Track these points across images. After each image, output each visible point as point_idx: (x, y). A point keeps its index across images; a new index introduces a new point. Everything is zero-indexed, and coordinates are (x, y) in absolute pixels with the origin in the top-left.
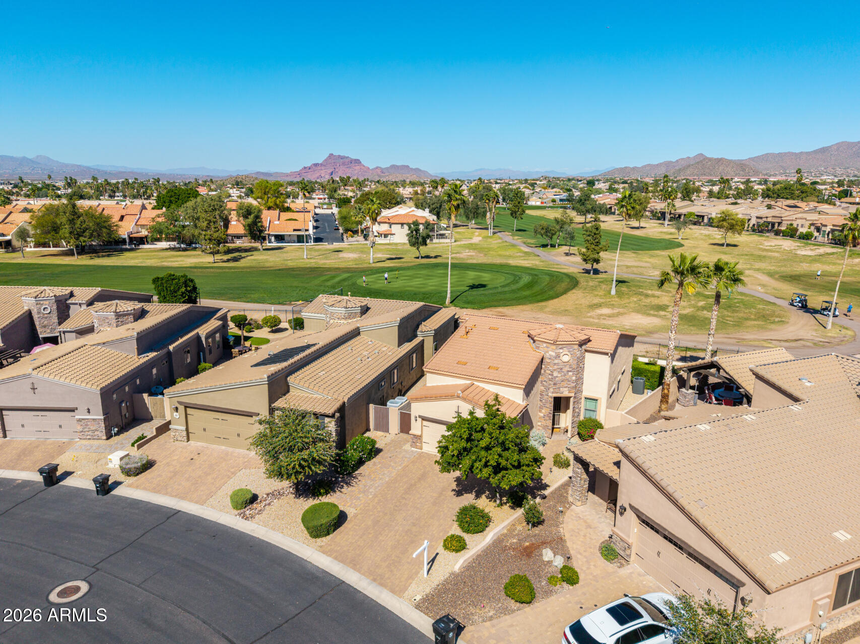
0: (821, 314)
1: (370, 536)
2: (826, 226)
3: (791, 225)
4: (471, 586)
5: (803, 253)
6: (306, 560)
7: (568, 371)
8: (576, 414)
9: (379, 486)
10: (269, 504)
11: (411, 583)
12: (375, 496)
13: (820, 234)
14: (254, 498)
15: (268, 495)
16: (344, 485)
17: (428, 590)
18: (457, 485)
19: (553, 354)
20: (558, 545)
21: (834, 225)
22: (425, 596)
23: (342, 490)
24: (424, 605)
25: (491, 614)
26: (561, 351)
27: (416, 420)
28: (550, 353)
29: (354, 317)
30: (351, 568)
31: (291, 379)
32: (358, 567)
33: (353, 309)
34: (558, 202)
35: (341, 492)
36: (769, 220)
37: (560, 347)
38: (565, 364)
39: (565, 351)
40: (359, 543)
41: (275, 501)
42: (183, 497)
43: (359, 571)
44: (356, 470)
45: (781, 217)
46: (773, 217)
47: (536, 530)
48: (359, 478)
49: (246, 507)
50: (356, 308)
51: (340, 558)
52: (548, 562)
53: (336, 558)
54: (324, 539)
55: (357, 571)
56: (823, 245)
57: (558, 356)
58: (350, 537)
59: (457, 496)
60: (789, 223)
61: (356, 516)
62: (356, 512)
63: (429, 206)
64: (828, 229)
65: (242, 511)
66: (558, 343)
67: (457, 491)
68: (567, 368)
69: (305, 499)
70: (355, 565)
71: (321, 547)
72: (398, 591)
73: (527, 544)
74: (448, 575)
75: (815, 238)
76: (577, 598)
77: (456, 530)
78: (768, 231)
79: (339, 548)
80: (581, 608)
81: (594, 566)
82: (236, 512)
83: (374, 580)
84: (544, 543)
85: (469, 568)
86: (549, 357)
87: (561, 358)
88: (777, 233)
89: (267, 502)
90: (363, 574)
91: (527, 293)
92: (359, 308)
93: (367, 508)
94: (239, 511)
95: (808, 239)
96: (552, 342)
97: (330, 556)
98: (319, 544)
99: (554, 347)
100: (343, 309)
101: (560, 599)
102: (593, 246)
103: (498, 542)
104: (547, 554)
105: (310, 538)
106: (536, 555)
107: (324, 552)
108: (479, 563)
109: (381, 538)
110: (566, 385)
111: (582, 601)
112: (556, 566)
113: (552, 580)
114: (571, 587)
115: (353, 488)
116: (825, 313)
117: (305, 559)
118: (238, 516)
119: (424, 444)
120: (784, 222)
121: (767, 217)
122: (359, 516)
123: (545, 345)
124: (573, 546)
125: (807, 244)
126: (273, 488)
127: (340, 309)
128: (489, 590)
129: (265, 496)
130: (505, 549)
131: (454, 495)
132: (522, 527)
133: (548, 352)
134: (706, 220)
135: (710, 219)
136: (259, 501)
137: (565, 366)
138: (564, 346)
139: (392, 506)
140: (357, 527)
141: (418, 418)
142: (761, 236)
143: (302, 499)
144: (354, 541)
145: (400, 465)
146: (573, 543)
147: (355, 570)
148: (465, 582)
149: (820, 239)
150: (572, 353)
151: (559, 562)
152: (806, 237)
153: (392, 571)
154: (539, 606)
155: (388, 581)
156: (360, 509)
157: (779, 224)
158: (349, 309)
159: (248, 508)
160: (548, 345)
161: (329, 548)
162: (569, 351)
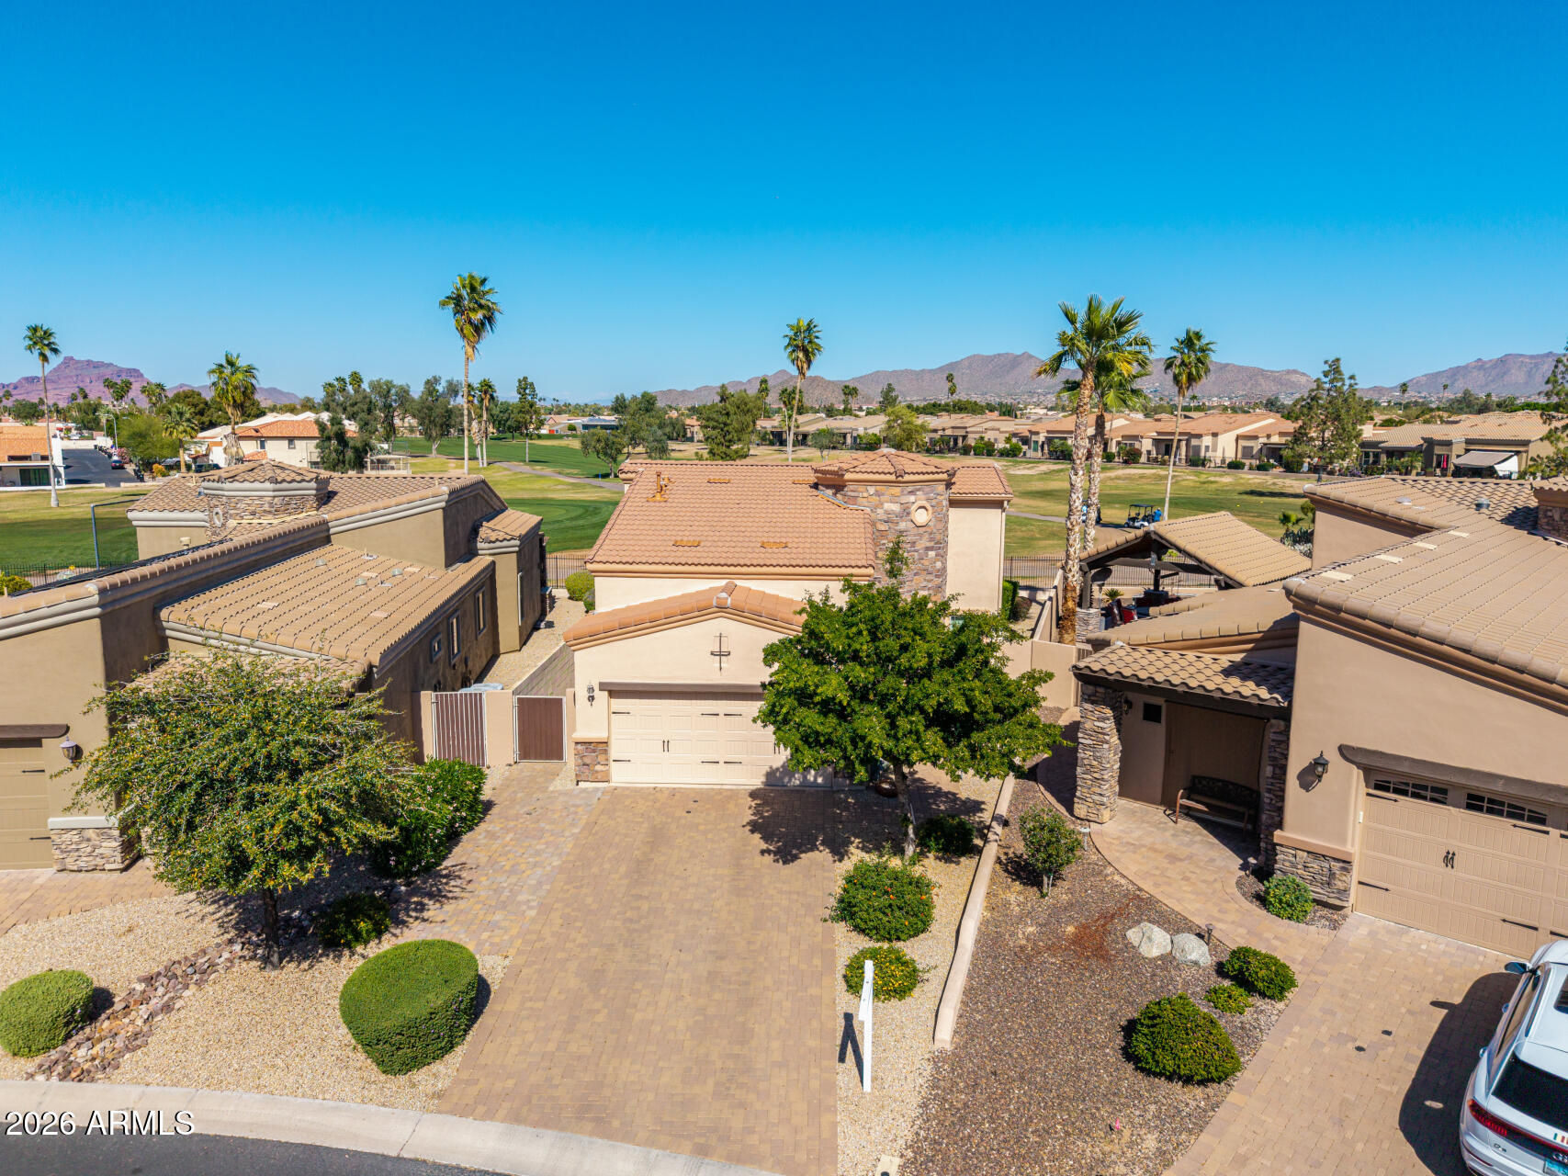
0: (1129, 526)
1: (599, 1018)
2: (1037, 433)
3: (982, 438)
4: (1022, 1079)
5: (1018, 472)
6: (399, 1159)
7: (928, 549)
9: (540, 883)
10: (167, 1008)
11: (835, 1125)
12: (545, 909)
13: (1029, 448)
14: (98, 1003)
15: (150, 980)
16: (426, 901)
17: (905, 1132)
18: (766, 838)
19: (895, 508)
20: (1142, 907)
21: (1048, 432)
22: (910, 1154)
23: (426, 915)
25: (1151, 1142)
26: (912, 498)
27: (591, 698)
28: (887, 506)
29: (299, 509)
30: (592, 1134)
31: (172, 616)
32: (616, 1123)
33: (295, 485)
35: (424, 920)
36: (949, 432)
37: (910, 489)
38: (921, 530)
39: (919, 499)
40: (573, 1048)
41: (186, 993)
43: (627, 1135)
44: (445, 858)
45: (965, 428)
46: (953, 428)
47: (1059, 894)
48: (464, 874)
49: (68, 1037)
50: (304, 485)
52: (1162, 957)
53: (516, 1118)
54: (437, 1067)
55: (623, 1140)
56: (1038, 461)
57: (906, 512)
58: (530, 1037)
59: (784, 863)
60: (977, 436)
61: (513, 973)
62: (507, 962)
63: (345, 409)
64: (1041, 438)
65: (54, 1055)
66: (907, 478)
67: (775, 853)
68: (924, 543)
69: (305, 965)
70: (598, 1120)
71: (439, 1095)
72: (810, 1164)
73: (1070, 929)
74: (929, 1068)
75: (1025, 453)
76: (1324, 1029)
77: (853, 941)
78: (950, 450)
79: (510, 1083)
80: (1360, 1049)
81: (1276, 937)
82: (30, 1065)
83: (702, 1151)
84: (1110, 918)
86: (885, 517)
87: (912, 517)
88: (966, 451)
89: (155, 1003)
90: (650, 1143)
92: (313, 484)
93: (538, 945)
94: (38, 1060)
95: (1015, 455)
96: (893, 478)
97: (489, 1116)
98: (430, 1090)
99: (896, 490)
100: (268, 485)
101: (1286, 1044)
102: (724, 449)
105: (383, 1077)
106: (1119, 952)
107: (463, 1111)
108: (990, 1010)
109: (638, 1016)
110: (924, 584)
111: (1344, 1031)
112: (1196, 963)
113: (1218, 999)
114: (1280, 1005)
115: (462, 904)
116: (1136, 524)
117: (393, 1154)
118: (40, 1078)
119: (613, 764)
120: (970, 435)
121: (944, 430)
122: (525, 971)
123: (872, 490)
125: (1017, 462)
126: (165, 958)
127: (257, 485)
128: (1084, 1075)
129: (140, 987)
130: (1025, 957)
131: (777, 861)
132: (1019, 895)
133: (880, 505)
134: (849, 440)
135: (855, 439)
136: (118, 1006)
137: (921, 535)
138: (918, 486)
139: (618, 923)
140: (540, 1005)
141: (597, 693)
142: (942, 457)
143: (292, 965)
144: (551, 1047)
145: (573, 825)
146: (1178, 900)
147: (608, 1135)
148: (995, 1073)
149: (1030, 453)
150: (934, 502)
151: (1197, 952)
152: (1011, 453)
153: (742, 1105)
155: (753, 1140)
156: (519, 952)
157: (964, 437)
158: (285, 485)
159: (76, 1038)
160: (880, 488)
161: (473, 1091)
162: (928, 499)
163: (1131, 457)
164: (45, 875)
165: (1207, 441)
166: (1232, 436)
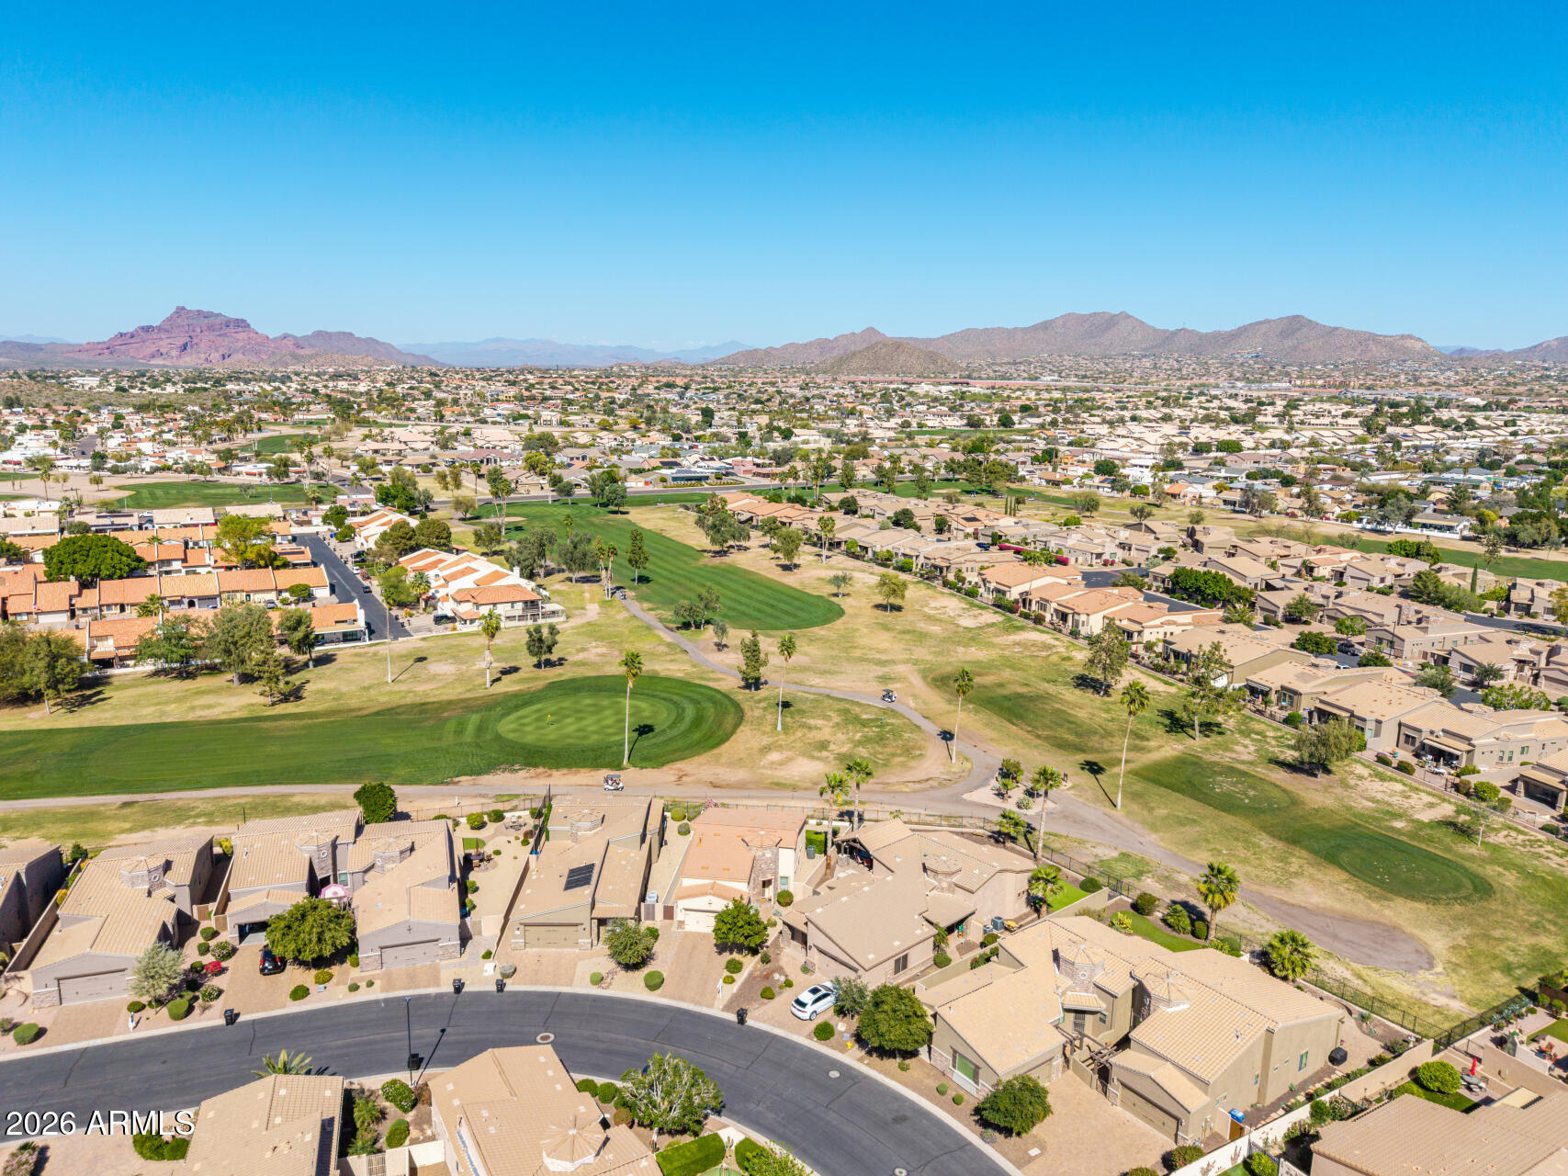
1: (682, 984)
3: (959, 572)
4: (745, 996)
5: (967, 620)
6: (654, 1003)
7: (770, 863)
8: (776, 889)
9: (671, 954)
11: (716, 1002)
12: (672, 963)
14: (603, 977)
15: (607, 973)
16: (651, 960)
17: (725, 1003)
18: (715, 947)
19: (761, 854)
20: (780, 970)
22: (724, 1005)
24: (727, 1008)
25: (757, 1006)
27: (678, 911)
30: (680, 1001)
32: (683, 1000)
34: (670, 480)
35: (652, 964)
36: (938, 562)
37: (765, 848)
38: (768, 857)
39: (767, 851)
40: (678, 989)
41: (615, 976)
42: (555, 984)
44: (653, 951)
45: (950, 559)
46: (941, 558)
47: (768, 965)
48: (657, 954)
51: (673, 997)
52: (777, 979)
53: (670, 998)
54: (660, 990)
55: (685, 1002)
56: (986, 608)
57: (764, 855)
58: (672, 987)
59: (718, 955)
60: (957, 570)
62: (665, 974)
66: (763, 846)
67: (718, 953)
69: (634, 973)
70: (681, 999)
71: (659, 995)
72: (711, 1006)
73: (765, 973)
74: (732, 994)
75: (981, 597)
77: (726, 973)
79: (669, 993)
81: (800, 976)
82: (597, 986)
83: (696, 1004)
84: (773, 972)
85: (739, 990)
86: (759, 857)
88: (945, 585)
89: (611, 977)
90: (689, 1003)
91: (697, 736)
93: (672, 970)
95: (973, 597)
96: (760, 846)
97: (666, 998)
99: (761, 849)
102: (753, 663)
103: (751, 975)
104: (776, 976)
105: (653, 992)
106: (771, 978)
107: (662, 997)
108: (744, 987)
110: (769, 872)
112: (782, 981)
113: (781, 987)
115: (657, 961)
118: (598, 988)
119: (686, 926)
120: (952, 567)
121: (935, 558)
122: (669, 975)
123: (755, 848)
124: (788, 970)
125: (972, 605)
128: (753, 997)
129: (609, 975)
130: (754, 978)
132: (760, 965)
133: (758, 853)
135: (874, 553)
136: (607, 979)
137: (768, 859)
139: (685, 967)
140: (673, 981)
141: (682, 910)
142: (927, 588)
143: (632, 973)
144: (675, 988)
146: (787, 968)
147: (682, 1002)
148: (741, 995)
149: (985, 598)
150: (772, 852)
151: (783, 979)
152: (972, 593)
153: (702, 999)
154: (777, 1000)
155: (703, 1003)
156: (667, 973)
157: (948, 569)
160: (757, 848)
161: (664, 994)
163: (1039, 620)
164: (577, 950)
165: (1083, 618)
166: (1100, 615)
